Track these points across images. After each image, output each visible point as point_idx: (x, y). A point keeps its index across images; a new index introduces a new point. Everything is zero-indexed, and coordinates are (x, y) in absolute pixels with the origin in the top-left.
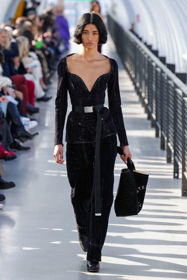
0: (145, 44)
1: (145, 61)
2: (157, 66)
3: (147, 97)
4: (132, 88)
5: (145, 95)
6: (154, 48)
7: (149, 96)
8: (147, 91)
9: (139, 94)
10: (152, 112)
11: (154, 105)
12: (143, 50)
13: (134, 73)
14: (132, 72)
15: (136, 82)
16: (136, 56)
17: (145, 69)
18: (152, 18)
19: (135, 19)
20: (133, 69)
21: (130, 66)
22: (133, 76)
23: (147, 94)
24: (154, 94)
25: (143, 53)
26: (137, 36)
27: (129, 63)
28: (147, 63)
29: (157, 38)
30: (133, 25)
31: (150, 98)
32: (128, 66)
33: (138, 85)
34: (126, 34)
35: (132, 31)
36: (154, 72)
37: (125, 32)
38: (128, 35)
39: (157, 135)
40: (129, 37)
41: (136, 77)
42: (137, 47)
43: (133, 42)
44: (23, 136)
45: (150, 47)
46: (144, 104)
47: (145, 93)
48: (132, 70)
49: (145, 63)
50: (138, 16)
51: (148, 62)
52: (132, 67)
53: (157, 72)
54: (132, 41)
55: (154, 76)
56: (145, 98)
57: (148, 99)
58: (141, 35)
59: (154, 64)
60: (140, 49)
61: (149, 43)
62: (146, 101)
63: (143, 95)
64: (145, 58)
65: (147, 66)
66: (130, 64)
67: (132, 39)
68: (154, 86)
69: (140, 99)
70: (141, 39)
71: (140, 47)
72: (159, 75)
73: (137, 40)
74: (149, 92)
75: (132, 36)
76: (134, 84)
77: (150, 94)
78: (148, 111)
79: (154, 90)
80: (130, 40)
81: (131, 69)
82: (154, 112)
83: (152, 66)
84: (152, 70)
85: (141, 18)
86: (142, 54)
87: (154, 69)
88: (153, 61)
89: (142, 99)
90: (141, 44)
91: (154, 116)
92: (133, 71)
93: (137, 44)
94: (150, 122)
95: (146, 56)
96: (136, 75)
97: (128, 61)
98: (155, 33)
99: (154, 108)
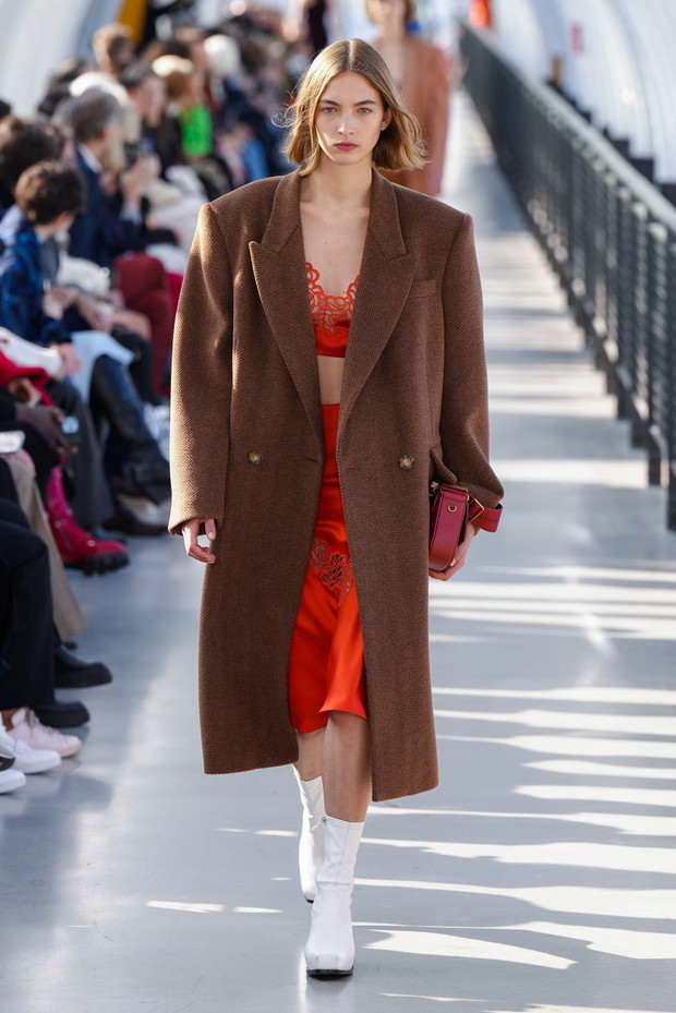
0: (606, 133)
1: (606, 196)
2: (652, 218)
3: (613, 334)
4: (556, 300)
5: (608, 326)
6: (640, 149)
7: (620, 329)
8: (613, 310)
9: (584, 320)
10: (634, 388)
11: (642, 363)
12: (596, 157)
13: (562, 244)
14: (555, 241)
15: (572, 279)
16: (570, 182)
17: (606, 229)
18: (631, 37)
19: (566, 40)
20: (559, 229)
21: (549, 218)
22: (561, 254)
23: (614, 322)
24: (642, 322)
25: (598, 167)
26: (573, 102)
27: (542, 208)
28: (612, 206)
29: (648, 112)
30: (557, 63)
31: (627, 336)
32: (540, 215)
33: (579, 287)
34: (533, 97)
35: (555, 85)
36: (642, 240)
37: (527, 90)
38: (540, 102)
39: (654, 477)
40: (546, 109)
41: (571, 258)
42: (576, 145)
43: (558, 127)
45: (622, 146)
46: (601, 361)
47: (607, 318)
48: (555, 231)
49: (606, 207)
50: (577, 31)
51: (619, 201)
52: (554, 223)
53: (651, 239)
54: (555, 122)
55: (642, 254)
56: (606, 338)
57: (620, 343)
58: (588, 100)
59: (640, 211)
60: (587, 155)
61: (620, 129)
62: (611, 349)
63: (599, 325)
64: (605, 186)
65: (612, 218)
66: (547, 211)
67: (554, 117)
68: (641, 294)
69: (587, 341)
70: (587, 116)
71: (586, 145)
72: (661, 251)
73: (575, 122)
74: (620, 317)
75: (556, 106)
76: (565, 284)
77: (627, 323)
78: (616, 387)
79: (641, 306)
80: (550, 120)
81: (551, 227)
82: (643, 390)
83: (634, 217)
84: (634, 230)
85: (589, 37)
86: (593, 172)
87: (641, 227)
88: (635, 199)
89: (594, 342)
90: (589, 134)
91: (642, 407)
92: (562, 234)
93: (573, 134)
94: (625, 428)
95: (610, 180)
96: (570, 250)
97: (539, 199)
98: (643, 93)
99: (642, 377)
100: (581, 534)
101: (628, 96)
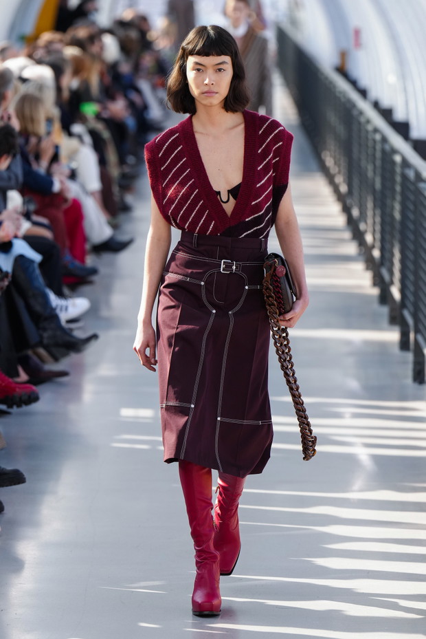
0: (376, 105)
2: (406, 164)
3: (378, 244)
4: (340, 220)
5: (374, 239)
6: (399, 116)
7: (383, 241)
8: (378, 228)
9: (358, 236)
10: (392, 283)
11: (397, 264)
12: (368, 121)
13: (344, 181)
14: (339, 179)
18: (394, 38)
19: (350, 40)
20: (343, 171)
21: (335, 163)
22: (344, 188)
23: (378, 236)
24: (397, 226)
25: (369, 128)
26: (354, 83)
27: (332, 157)
28: (378, 155)
29: (405, 89)
30: (343, 55)
31: (387, 245)
32: (330, 161)
33: (355, 212)
34: (326, 78)
35: (342, 71)
36: (398, 179)
37: (322, 74)
38: (331, 82)
39: (404, 344)
40: (335, 87)
41: (350, 192)
42: (355, 113)
43: (343, 100)
44: (57, 345)
45: (387, 114)
46: (371, 263)
47: (374, 232)
48: (339, 172)
50: (357, 33)
51: (383, 151)
52: (339, 166)
53: (404, 177)
55: (398, 188)
56: (373, 247)
57: (382, 250)
58: (364, 82)
59: (398, 159)
60: (362, 120)
61: (386, 103)
62: (376, 253)
63: (369, 238)
64: (374, 141)
66: (335, 158)
67: (340, 92)
69: (360, 250)
70: (363, 93)
71: (361, 113)
72: (411, 186)
73: (354, 96)
74: (383, 232)
75: (342, 84)
76: (346, 209)
78: (379, 281)
80: (338, 94)
81: (337, 169)
82: (397, 282)
83: (393, 163)
84: (393, 172)
85: (365, 37)
86: (366, 131)
87: (398, 170)
88: (394, 151)
89: (365, 250)
90: (364, 106)
91: (396, 292)
92: (344, 175)
93: (354, 105)
94: (385, 310)
95: (378, 137)
96: (350, 186)
97: (329, 150)
99: (397, 275)
100: (354, 384)
101: (392, 79)
